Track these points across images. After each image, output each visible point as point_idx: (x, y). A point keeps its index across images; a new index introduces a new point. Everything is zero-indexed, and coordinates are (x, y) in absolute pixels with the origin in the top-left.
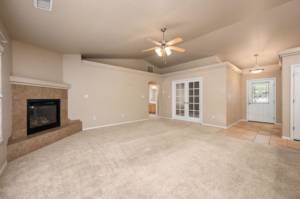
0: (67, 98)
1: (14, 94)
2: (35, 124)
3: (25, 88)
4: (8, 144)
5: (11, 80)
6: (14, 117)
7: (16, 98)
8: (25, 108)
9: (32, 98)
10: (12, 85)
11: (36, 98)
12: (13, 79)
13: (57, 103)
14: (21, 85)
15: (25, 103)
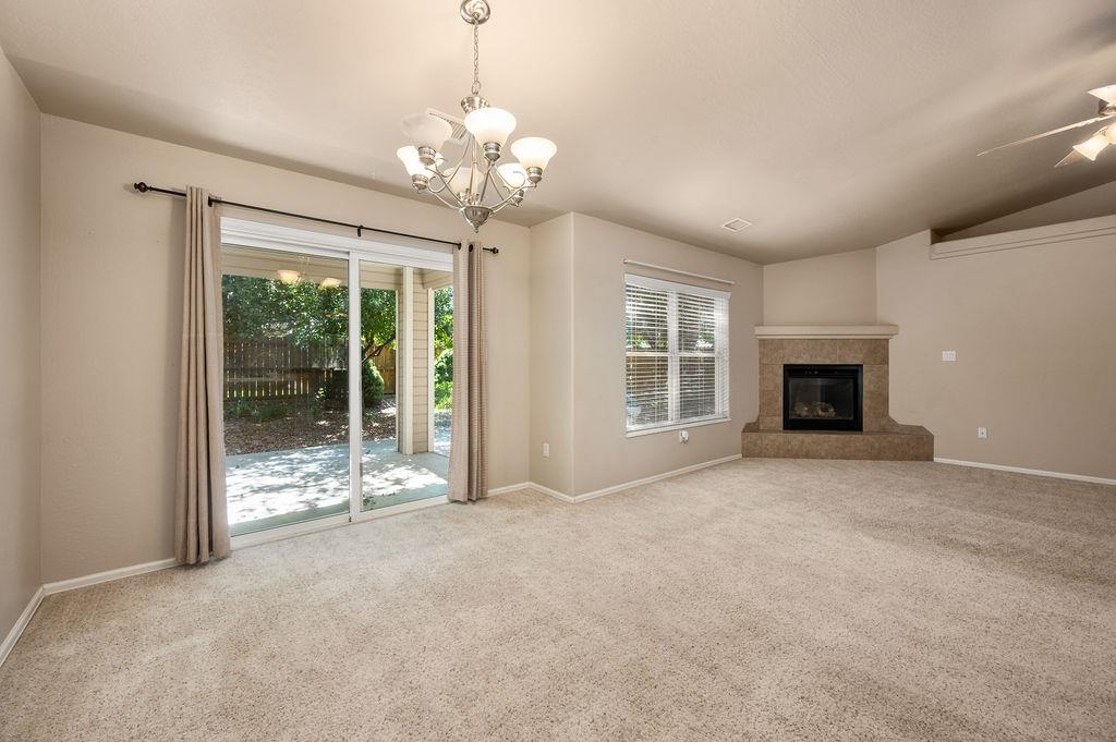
0: (885, 361)
1: (763, 355)
2: (803, 411)
3: (780, 343)
4: (744, 431)
5: (757, 333)
6: (763, 394)
7: (764, 361)
8: (780, 380)
9: (793, 361)
10: (760, 340)
11: (800, 362)
12: (759, 331)
13: (852, 374)
14: (773, 340)
15: (781, 372)
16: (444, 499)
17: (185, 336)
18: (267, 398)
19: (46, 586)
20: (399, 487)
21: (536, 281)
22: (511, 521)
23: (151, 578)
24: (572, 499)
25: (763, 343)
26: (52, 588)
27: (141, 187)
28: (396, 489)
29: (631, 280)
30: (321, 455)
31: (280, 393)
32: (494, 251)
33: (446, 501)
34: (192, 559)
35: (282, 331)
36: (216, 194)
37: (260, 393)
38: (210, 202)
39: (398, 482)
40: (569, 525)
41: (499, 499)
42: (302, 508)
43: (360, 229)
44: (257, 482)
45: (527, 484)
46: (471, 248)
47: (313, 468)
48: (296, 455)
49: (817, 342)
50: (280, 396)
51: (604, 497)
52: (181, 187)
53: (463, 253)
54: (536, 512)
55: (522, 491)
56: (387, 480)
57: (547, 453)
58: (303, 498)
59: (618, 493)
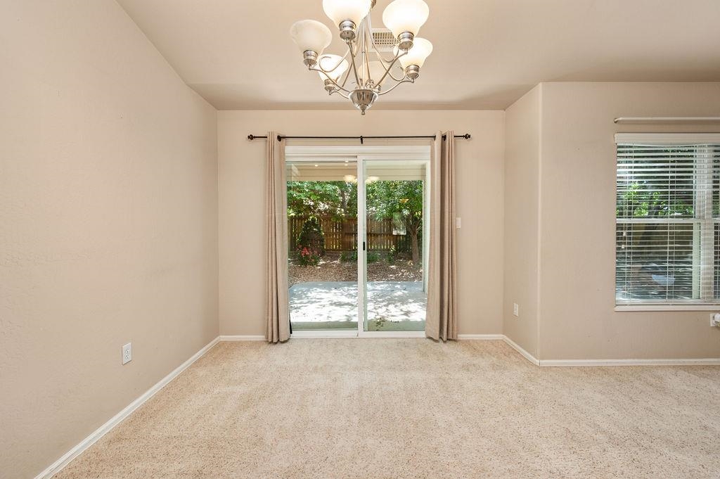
16: (422, 334)
19: (221, 336)
20: (405, 317)
22: (466, 368)
23: (254, 345)
24: (538, 361)
26: (223, 338)
27: (251, 137)
28: (402, 318)
29: (623, 139)
30: (378, 287)
32: (467, 137)
33: (424, 336)
38: (279, 138)
39: (407, 313)
40: (520, 387)
41: (467, 343)
42: (343, 319)
43: (362, 138)
44: (335, 299)
45: (500, 336)
46: (444, 137)
51: (578, 368)
54: (493, 365)
55: (493, 342)
56: (401, 310)
57: (516, 312)
58: (349, 313)
59: (600, 368)
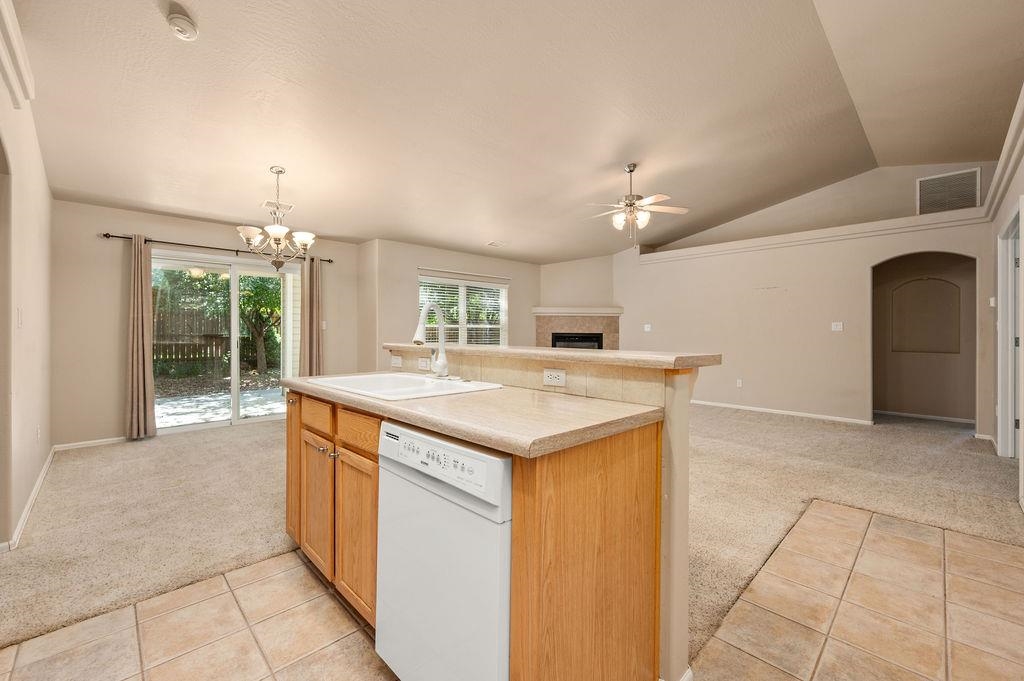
0: (617, 331)
1: (538, 327)
3: (549, 319)
5: (533, 311)
7: (539, 331)
8: (550, 344)
9: (558, 331)
10: (536, 316)
11: (563, 332)
12: (535, 310)
13: (597, 339)
14: (545, 316)
15: (550, 338)
17: (131, 316)
18: (183, 359)
19: (56, 446)
21: (360, 279)
25: (538, 318)
26: (59, 447)
27: (107, 236)
28: (267, 412)
29: (424, 279)
31: (195, 356)
32: (330, 261)
34: (135, 436)
35: (197, 303)
36: (149, 237)
37: (177, 356)
38: (146, 241)
42: (200, 421)
43: (237, 251)
44: (171, 410)
46: (312, 260)
47: (213, 404)
48: (203, 398)
49: (572, 318)
50: (195, 359)
52: (129, 233)
53: (307, 264)
58: (203, 417)
